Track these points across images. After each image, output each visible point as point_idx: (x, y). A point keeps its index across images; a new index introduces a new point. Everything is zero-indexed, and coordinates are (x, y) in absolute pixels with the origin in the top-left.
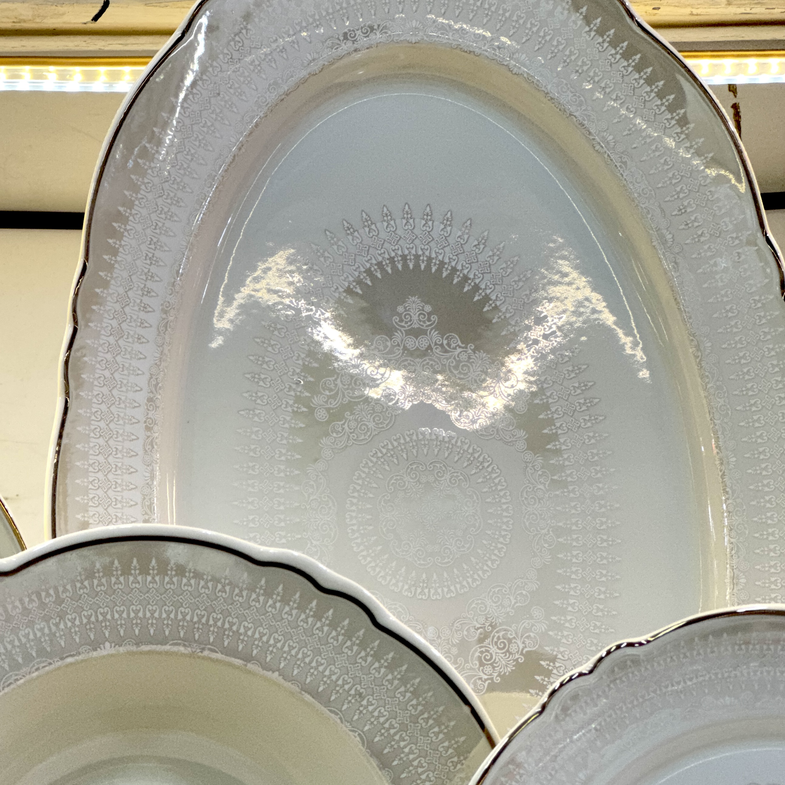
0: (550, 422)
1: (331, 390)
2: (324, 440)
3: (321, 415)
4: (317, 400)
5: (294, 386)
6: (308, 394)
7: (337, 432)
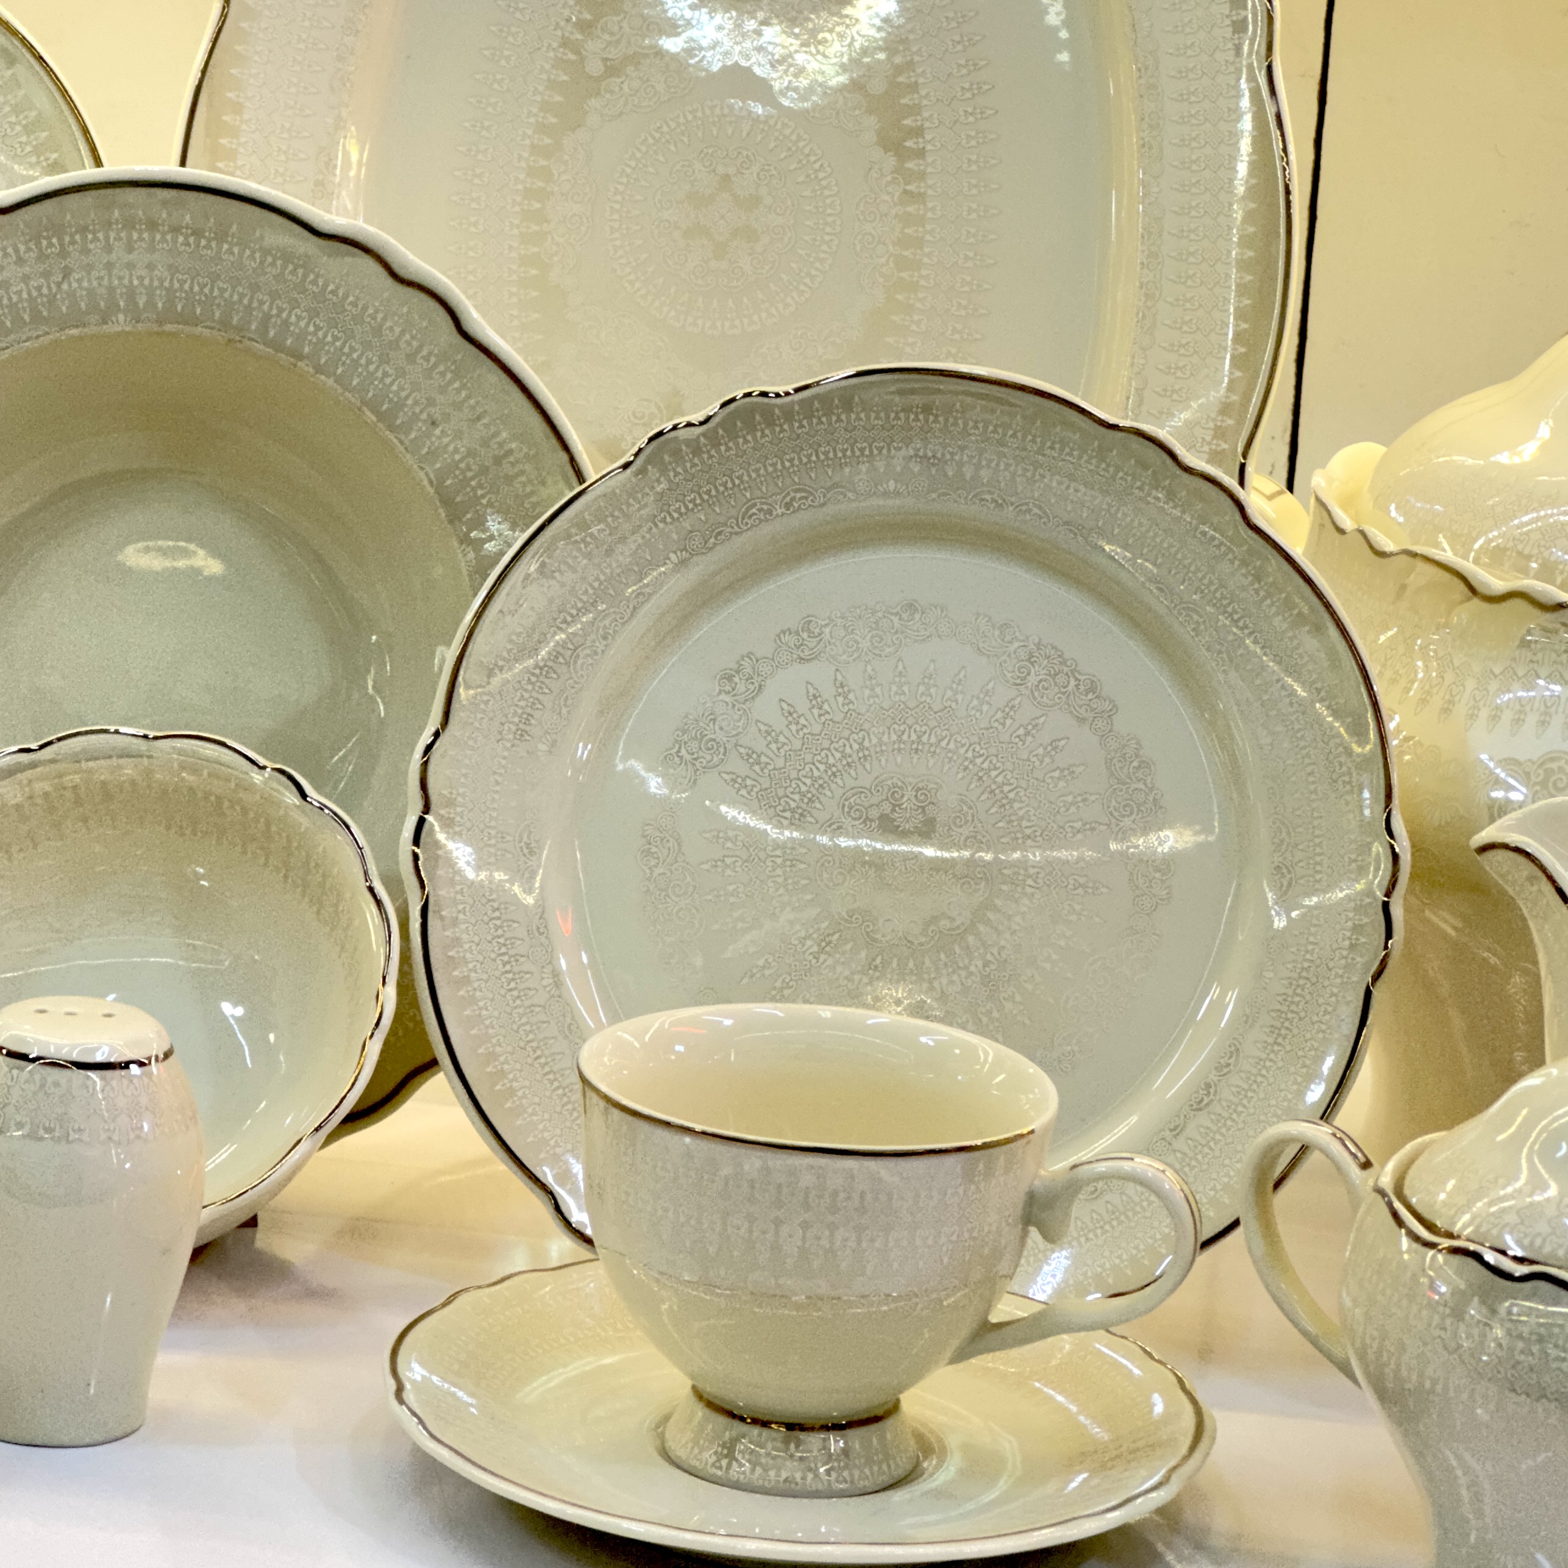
0: (914, 110)
1: (612, 34)
2: (594, 102)
3: (595, 67)
4: (593, 46)
5: (563, 23)
6: (579, 37)
7: (612, 92)
